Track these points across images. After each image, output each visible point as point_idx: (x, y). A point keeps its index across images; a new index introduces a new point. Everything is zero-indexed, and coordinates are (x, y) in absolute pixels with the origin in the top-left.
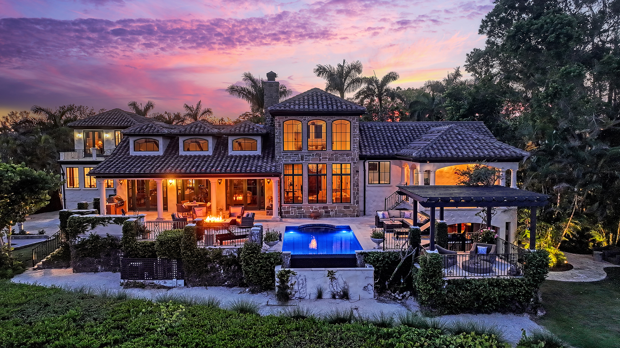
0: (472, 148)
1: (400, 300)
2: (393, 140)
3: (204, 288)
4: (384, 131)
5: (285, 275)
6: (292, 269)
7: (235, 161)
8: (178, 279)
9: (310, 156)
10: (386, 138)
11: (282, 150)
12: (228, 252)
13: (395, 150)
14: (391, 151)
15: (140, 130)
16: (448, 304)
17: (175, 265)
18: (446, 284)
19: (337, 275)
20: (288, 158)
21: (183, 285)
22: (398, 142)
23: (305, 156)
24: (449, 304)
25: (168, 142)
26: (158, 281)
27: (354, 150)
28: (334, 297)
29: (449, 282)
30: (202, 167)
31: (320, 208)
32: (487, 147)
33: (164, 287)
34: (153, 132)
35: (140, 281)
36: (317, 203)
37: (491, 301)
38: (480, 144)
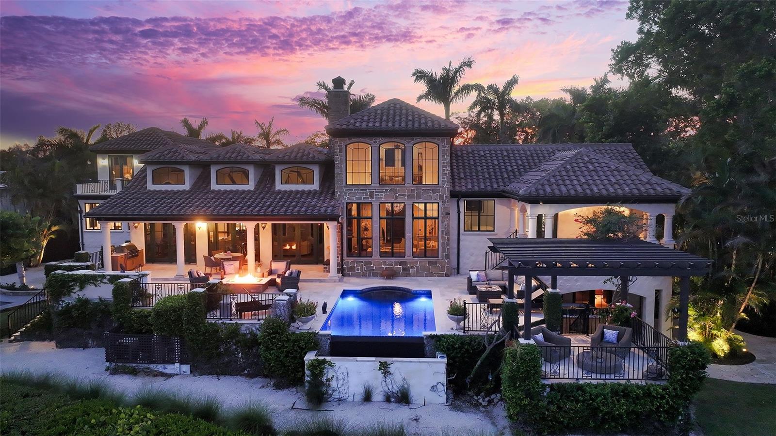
0: (606, 182)
1: (484, 406)
2: (500, 169)
3: (215, 377)
4: (489, 158)
5: (318, 366)
6: (328, 358)
7: (281, 199)
8: (182, 362)
9: (383, 192)
10: (491, 167)
11: (344, 184)
12: (247, 328)
13: (501, 184)
14: (495, 186)
15: (160, 156)
16: (548, 420)
17: (177, 345)
18: (548, 390)
19: (392, 368)
20: (351, 195)
21: (189, 372)
22: (507, 173)
23: (376, 192)
24: (551, 421)
25: (198, 172)
26: (155, 365)
27: (443, 184)
28: (387, 399)
29: (551, 386)
30: (236, 207)
31: (396, 263)
32: (629, 182)
33: (162, 374)
34: (176, 159)
35: (131, 365)
36: (393, 257)
37: (614, 419)
38: (619, 178)
